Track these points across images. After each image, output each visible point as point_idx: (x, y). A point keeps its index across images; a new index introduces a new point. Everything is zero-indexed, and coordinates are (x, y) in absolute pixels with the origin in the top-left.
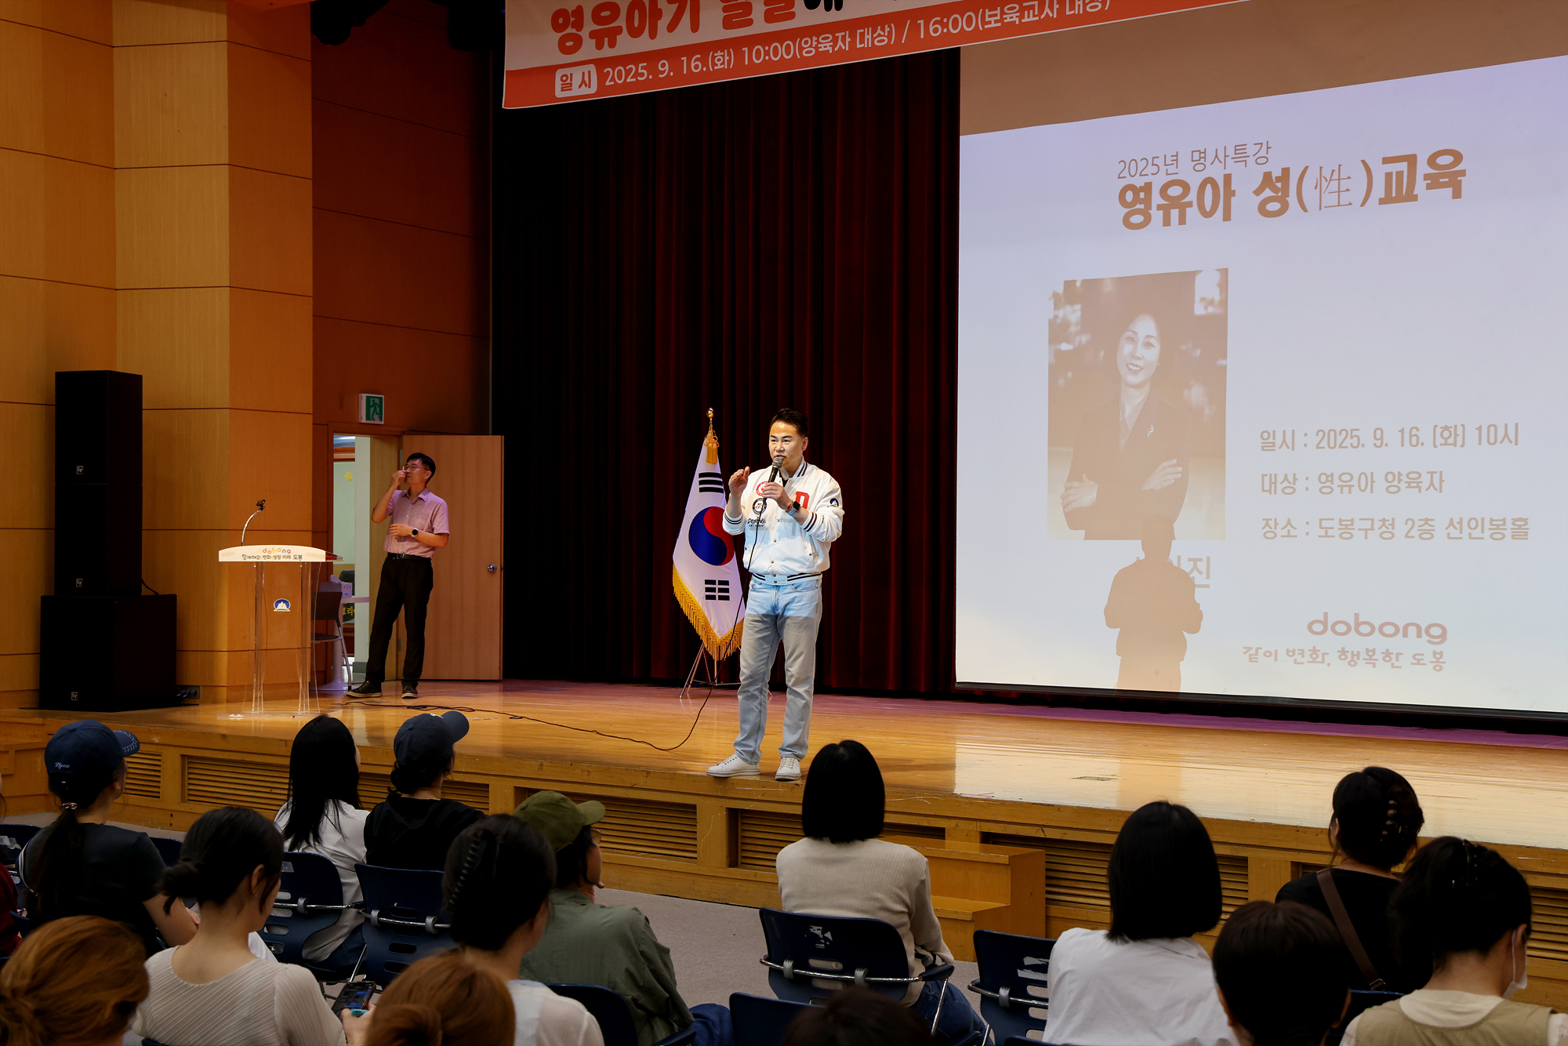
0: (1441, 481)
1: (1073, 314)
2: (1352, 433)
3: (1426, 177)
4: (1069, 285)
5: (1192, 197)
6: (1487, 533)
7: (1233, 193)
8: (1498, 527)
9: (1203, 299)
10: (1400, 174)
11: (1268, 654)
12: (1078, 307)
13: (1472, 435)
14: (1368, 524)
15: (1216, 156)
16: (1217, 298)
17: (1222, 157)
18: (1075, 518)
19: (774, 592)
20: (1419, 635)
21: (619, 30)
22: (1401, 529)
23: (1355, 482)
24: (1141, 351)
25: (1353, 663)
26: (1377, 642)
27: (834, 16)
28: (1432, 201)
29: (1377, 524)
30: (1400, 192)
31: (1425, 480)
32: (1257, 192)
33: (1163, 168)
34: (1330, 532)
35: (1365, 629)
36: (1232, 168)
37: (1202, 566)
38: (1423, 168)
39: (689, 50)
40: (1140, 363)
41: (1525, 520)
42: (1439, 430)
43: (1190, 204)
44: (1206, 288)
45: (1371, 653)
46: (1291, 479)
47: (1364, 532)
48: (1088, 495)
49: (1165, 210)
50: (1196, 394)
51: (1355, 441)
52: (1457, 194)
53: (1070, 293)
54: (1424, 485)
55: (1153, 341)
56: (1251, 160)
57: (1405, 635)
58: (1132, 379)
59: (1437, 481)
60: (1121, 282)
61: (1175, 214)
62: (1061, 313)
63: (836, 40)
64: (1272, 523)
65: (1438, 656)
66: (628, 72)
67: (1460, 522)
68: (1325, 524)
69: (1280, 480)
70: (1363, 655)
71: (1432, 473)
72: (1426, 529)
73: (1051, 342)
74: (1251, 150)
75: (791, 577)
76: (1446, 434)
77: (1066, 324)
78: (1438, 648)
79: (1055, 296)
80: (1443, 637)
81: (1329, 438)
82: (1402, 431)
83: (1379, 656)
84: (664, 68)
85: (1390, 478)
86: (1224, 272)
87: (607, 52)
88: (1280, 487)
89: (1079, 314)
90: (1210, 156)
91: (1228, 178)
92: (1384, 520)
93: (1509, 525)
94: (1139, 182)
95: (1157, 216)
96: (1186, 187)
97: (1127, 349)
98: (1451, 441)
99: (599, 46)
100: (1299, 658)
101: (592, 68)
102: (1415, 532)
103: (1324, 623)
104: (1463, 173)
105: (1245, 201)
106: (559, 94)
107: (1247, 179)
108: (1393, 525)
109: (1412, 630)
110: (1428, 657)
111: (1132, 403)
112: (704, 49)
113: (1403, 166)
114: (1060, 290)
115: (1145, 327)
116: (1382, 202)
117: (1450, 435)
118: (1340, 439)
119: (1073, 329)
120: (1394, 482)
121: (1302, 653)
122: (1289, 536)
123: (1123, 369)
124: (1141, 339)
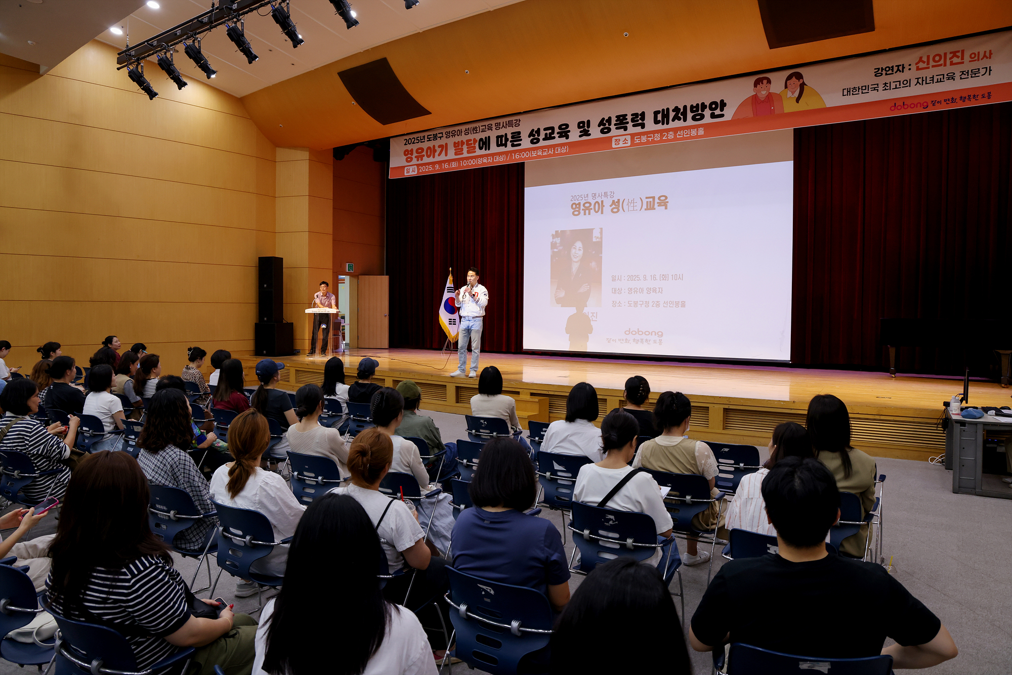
0: (662, 290)
1: (558, 240)
2: (637, 276)
3: (658, 203)
4: (557, 232)
5: (592, 207)
6: (674, 305)
7: (604, 206)
8: (677, 303)
9: (595, 237)
10: (650, 202)
11: (613, 340)
12: (559, 238)
13: (670, 277)
14: (642, 303)
16: (599, 236)
17: (600, 196)
18: (559, 301)
19: (468, 321)
20: (655, 335)
21: (424, 156)
22: (651, 304)
23: (638, 290)
24: (577, 252)
25: (637, 343)
26: (644, 337)
27: (487, 152)
28: (659, 210)
29: (644, 303)
30: (651, 207)
31: (658, 290)
32: (611, 206)
33: (584, 198)
34: (631, 305)
35: (640, 333)
36: (603, 199)
37: (595, 315)
38: (657, 200)
39: (444, 162)
40: (577, 255)
41: (685, 302)
42: (661, 276)
43: (592, 209)
44: (596, 233)
45: (642, 340)
46: (620, 289)
47: (641, 305)
48: (562, 294)
49: (584, 210)
50: (593, 264)
51: (638, 279)
52: (666, 208)
53: (557, 234)
54: (657, 292)
55: (581, 249)
56: (609, 197)
57: (652, 335)
58: (575, 260)
60: (572, 231)
61: (587, 211)
62: (554, 240)
63: (488, 159)
64: (615, 302)
65: (660, 340)
66: (426, 168)
67: (667, 302)
68: (630, 303)
69: (617, 289)
70: (640, 340)
71: (659, 288)
72: (658, 304)
73: (551, 249)
74: (609, 194)
75: (473, 318)
76: (663, 277)
77: (556, 243)
78: (660, 338)
79: (553, 235)
80: (662, 335)
81: (631, 278)
82: (651, 276)
83: (644, 341)
84: (437, 166)
85: (648, 289)
86: (601, 229)
87: (420, 162)
88: (617, 292)
89: (559, 240)
90: (597, 195)
91: (602, 202)
92: (646, 302)
93: (680, 303)
94: (577, 202)
95: (582, 212)
96: (590, 204)
97: (573, 251)
98: (665, 279)
99: (418, 160)
100: (622, 342)
101: (416, 166)
102: (654, 305)
103: (629, 331)
104: (668, 202)
105: (607, 208)
106: (406, 174)
107: (608, 202)
108: (648, 303)
109: (654, 333)
110: (658, 341)
111: (575, 267)
112: (449, 161)
113: (651, 200)
114: (554, 234)
115: (579, 244)
116: (645, 210)
117: (664, 277)
118: (634, 278)
119: (558, 245)
120: (649, 290)
121: (623, 340)
122: (619, 306)
123: (572, 257)
124: (578, 248)
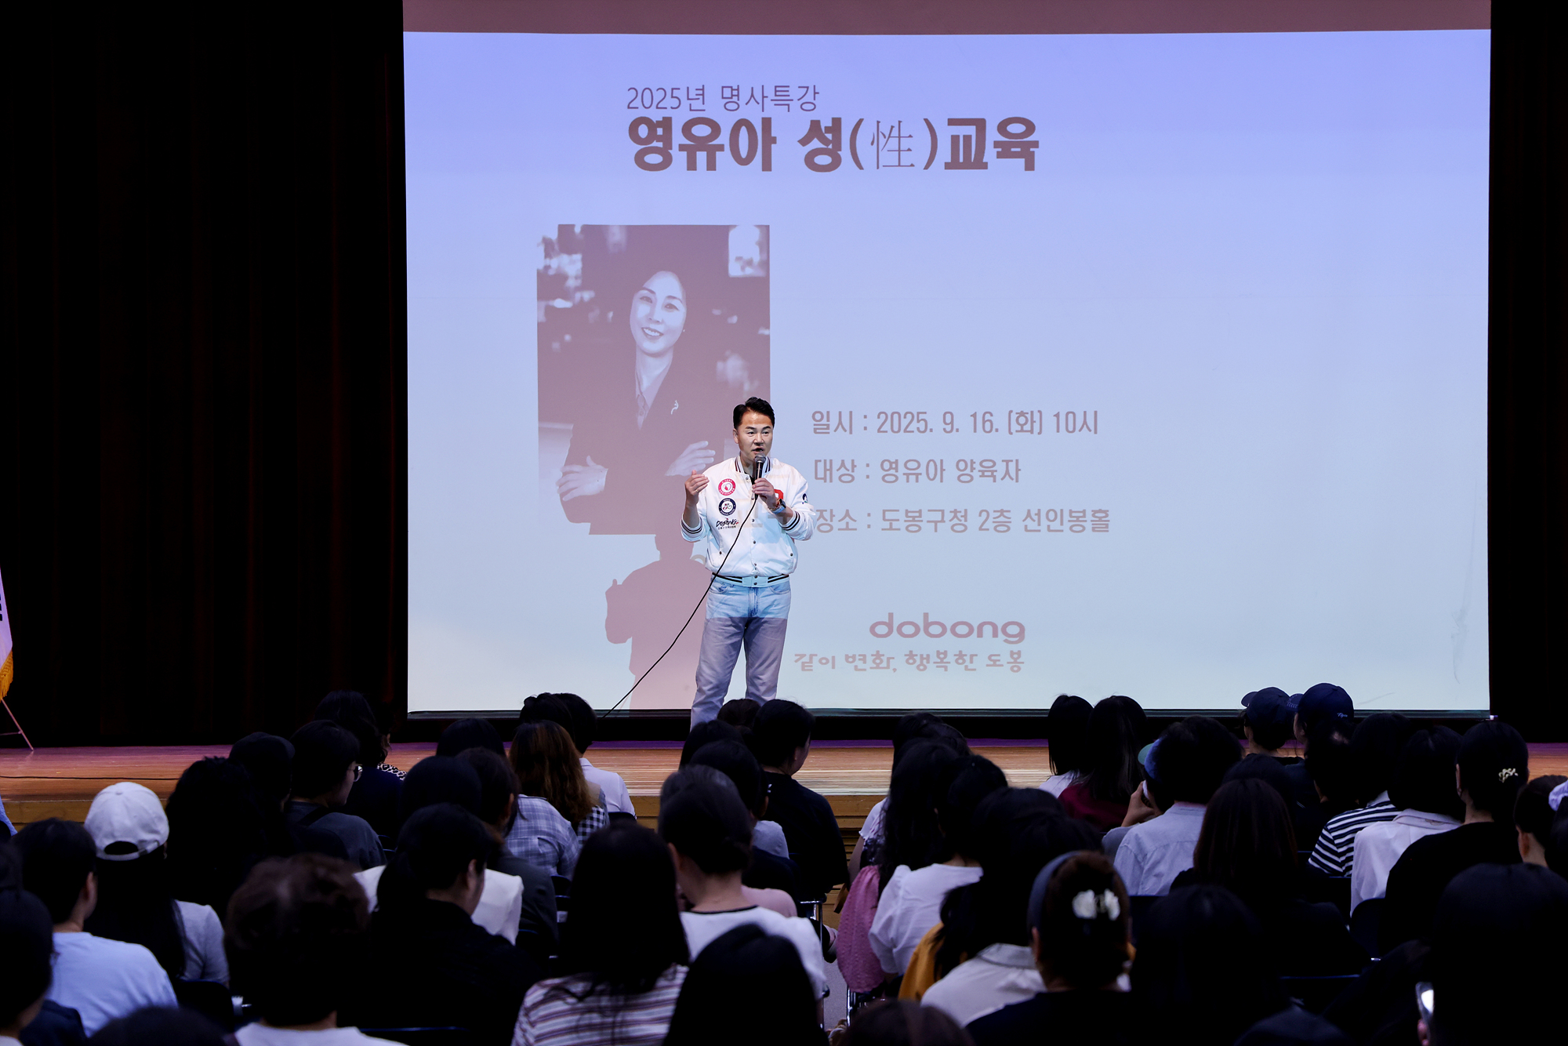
0: (1018, 470)
1: (571, 265)
2: (918, 416)
3: (997, 144)
4: (565, 230)
5: (724, 139)
6: (1067, 525)
7: (774, 141)
8: (1077, 519)
9: (739, 259)
10: (967, 138)
11: (824, 661)
12: (578, 257)
13: (1049, 422)
14: (937, 516)
15: (752, 96)
16: (757, 259)
17: (758, 97)
18: (576, 508)
19: (753, 594)
20: (995, 635)
22: (974, 521)
23: (922, 470)
24: (660, 313)
25: (922, 667)
26: (949, 643)
28: (1004, 170)
29: (948, 516)
30: (968, 158)
31: (1000, 468)
32: (804, 141)
33: (685, 103)
34: (895, 525)
35: (935, 630)
36: (771, 110)
38: (992, 135)
40: (660, 328)
41: (1105, 512)
42: (1014, 416)
43: (721, 148)
44: (741, 250)
45: (942, 655)
46: (849, 466)
47: (933, 524)
48: (593, 481)
49: (691, 152)
50: (734, 367)
51: (922, 425)
52: (1030, 166)
53: (566, 240)
54: (999, 475)
55: (675, 302)
56: (795, 105)
57: (980, 635)
58: (649, 346)
59: (1013, 471)
60: (632, 231)
61: (701, 157)
62: (554, 263)
64: (827, 515)
65: (1016, 656)
67: (1038, 514)
68: (889, 515)
69: (836, 465)
70: (933, 658)
71: (1007, 462)
72: (1001, 521)
73: (540, 297)
74: (795, 93)
75: (771, 579)
76: (1022, 420)
77: (562, 277)
78: (1015, 648)
79: (546, 241)
80: (1021, 635)
81: (892, 421)
82: (974, 416)
83: (951, 658)
85: (962, 465)
86: (765, 230)
88: (836, 475)
89: (579, 265)
90: (745, 95)
91: (767, 123)
92: (955, 512)
93: (1089, 517)
94: (656, 116)
95: (679, 158)
96: (715, 127)
97: (641, 310)
98: (1027, 427)
100: (860, 664)
102: (990, 525)
103: (890, 625)
104: (1036, 144)
105: (788, 150)
107: (789, 127)
108: (965, 516)
109: (988, 630)
110: (1005, 658)
111: (651, 374)
113: (971, 130)
114: (554, 235)
115: (666, 285)
116: (948, 166)
117: (1026, 421)
118: (905, 423)
119: (571, 283)
120: (966, 470)
121: (864, 658)
122: (847, 529)
123: (638, 335)
124: (660, 299)
